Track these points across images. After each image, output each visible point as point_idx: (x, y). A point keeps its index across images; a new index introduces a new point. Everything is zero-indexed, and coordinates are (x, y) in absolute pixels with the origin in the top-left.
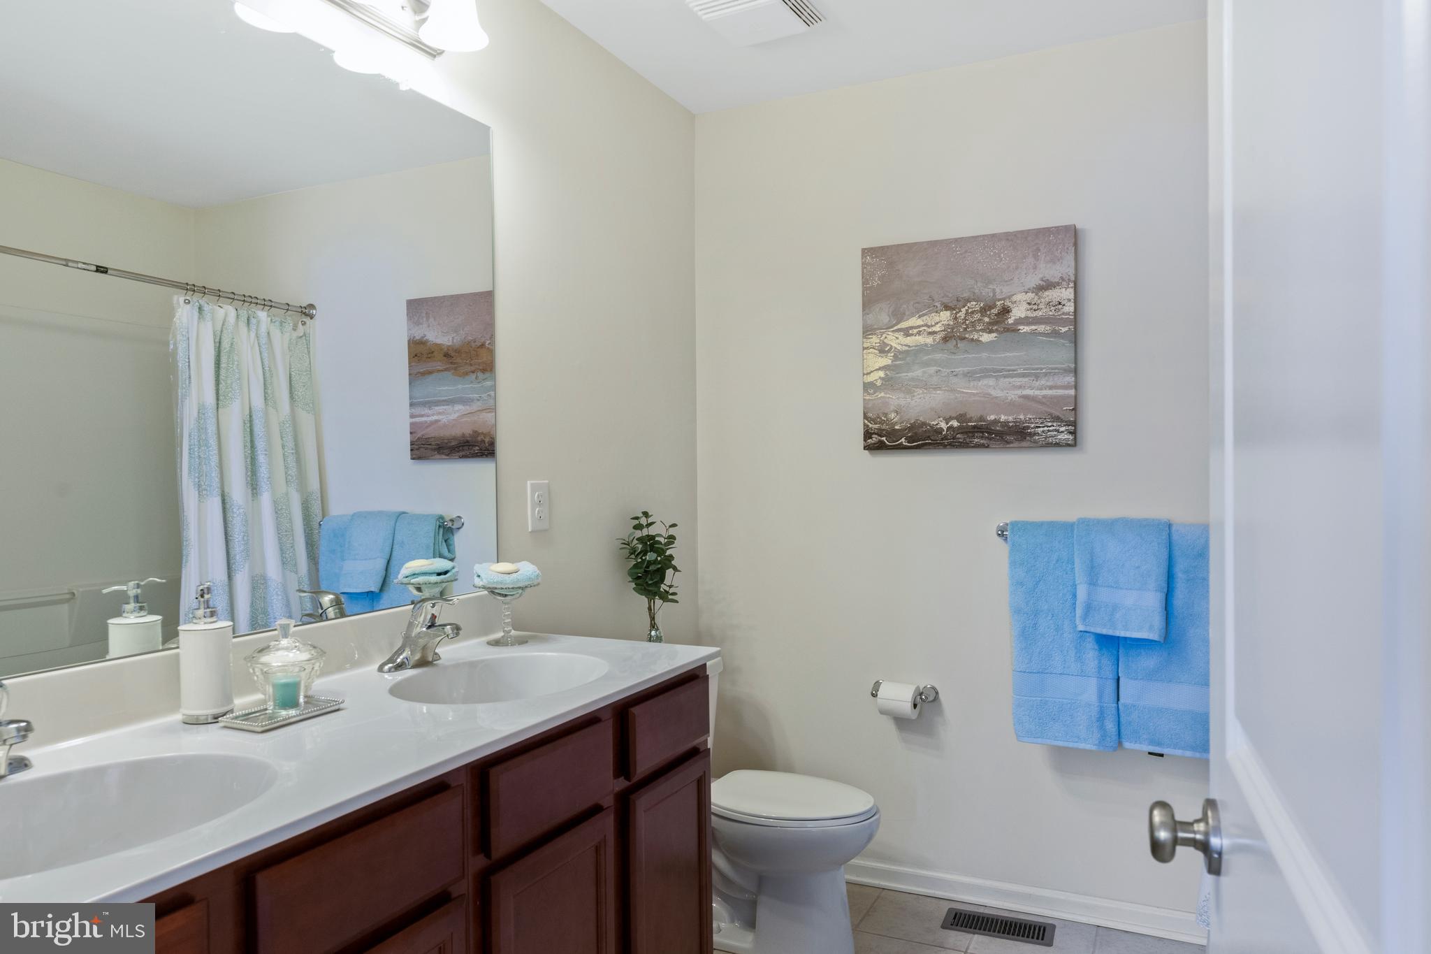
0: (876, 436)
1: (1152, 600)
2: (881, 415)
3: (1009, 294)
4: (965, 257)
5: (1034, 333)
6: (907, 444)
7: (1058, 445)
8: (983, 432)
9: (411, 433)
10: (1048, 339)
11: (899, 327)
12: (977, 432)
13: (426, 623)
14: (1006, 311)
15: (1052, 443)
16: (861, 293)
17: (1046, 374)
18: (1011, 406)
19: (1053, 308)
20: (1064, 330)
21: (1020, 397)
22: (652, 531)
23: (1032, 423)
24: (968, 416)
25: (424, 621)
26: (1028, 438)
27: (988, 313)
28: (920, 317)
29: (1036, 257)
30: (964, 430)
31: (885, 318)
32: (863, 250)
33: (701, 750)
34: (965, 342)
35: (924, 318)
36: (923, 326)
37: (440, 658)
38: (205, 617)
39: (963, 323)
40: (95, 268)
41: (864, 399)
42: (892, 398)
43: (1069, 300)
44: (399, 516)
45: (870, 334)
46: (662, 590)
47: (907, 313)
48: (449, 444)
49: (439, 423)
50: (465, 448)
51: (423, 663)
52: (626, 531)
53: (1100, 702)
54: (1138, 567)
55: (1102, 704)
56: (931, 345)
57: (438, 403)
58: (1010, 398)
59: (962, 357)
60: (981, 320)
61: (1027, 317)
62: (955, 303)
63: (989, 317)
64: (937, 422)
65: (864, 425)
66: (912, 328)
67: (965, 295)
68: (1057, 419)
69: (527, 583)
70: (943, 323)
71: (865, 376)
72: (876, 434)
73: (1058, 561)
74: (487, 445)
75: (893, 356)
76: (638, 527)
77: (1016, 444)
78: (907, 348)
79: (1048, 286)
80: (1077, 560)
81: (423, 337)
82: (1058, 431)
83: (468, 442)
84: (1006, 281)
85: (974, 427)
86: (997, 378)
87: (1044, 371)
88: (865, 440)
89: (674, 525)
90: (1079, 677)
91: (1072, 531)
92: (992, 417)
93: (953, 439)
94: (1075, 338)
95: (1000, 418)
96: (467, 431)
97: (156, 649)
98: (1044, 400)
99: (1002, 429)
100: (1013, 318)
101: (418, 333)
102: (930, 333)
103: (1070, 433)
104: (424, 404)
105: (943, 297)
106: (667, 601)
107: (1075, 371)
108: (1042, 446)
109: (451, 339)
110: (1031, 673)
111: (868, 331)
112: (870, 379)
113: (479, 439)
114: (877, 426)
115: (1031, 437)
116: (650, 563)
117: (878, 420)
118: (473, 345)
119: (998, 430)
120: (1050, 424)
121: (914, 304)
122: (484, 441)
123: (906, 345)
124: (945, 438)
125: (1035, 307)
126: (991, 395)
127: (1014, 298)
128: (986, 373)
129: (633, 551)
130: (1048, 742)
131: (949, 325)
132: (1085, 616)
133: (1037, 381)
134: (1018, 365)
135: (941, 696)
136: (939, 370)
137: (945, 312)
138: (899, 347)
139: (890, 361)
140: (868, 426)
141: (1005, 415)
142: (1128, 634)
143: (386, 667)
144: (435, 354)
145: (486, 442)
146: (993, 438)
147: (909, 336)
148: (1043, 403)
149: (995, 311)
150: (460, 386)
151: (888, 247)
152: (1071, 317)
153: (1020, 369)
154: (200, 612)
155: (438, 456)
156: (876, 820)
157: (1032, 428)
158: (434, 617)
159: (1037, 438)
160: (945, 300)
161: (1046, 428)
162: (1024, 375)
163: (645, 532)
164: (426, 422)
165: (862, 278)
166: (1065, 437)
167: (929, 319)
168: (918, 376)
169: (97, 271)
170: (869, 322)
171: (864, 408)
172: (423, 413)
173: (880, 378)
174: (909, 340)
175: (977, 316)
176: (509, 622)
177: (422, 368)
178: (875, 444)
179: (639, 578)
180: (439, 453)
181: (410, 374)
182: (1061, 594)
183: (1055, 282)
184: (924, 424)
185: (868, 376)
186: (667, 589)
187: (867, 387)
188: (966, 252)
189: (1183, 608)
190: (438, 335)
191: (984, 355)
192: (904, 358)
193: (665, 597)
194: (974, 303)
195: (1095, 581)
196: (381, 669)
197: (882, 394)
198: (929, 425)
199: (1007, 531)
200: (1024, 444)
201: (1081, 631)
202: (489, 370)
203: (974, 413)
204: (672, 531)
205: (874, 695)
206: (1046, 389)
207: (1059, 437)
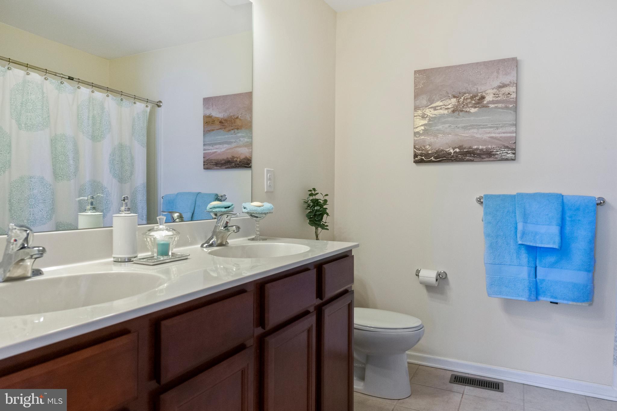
0: (419, 156)
1: (555, 230)
2: (422, 147)
3: (484, 90)
4: (463, 73)
5: (496, 107)
6: (434, 160)
7: (507, 160)
8: (470, 154)
9: (204, 157)
10: (503, 110)
11: (431, 106)
12: (468, 154)
13: (224, 225)
14: (483, 98)
15: (504, 159)
16: (414, 90)
17: (502, 127)
18: (484, 142)
19: (506, 96)
20: (511, 106)
21: (489, 137)
22: (317, 197)
23: (495, 149)
24: (464, 147)
25: (223, 224)
26: (492, 156)
27: (474, 99)
28: (441, 101)
29: (498, 73)
30: (462, 153)
31: (424, 102)
32: (415, 71)
33: (349, 291)
34: (463, 112)
35: (443, 102)
36: (443, 105)
37: (228, 244)
38: (125, 211)
39: (462, 104)
40: (68, 77)
41: (414, 140)
42: (428, 139)
43: (514, 92)
44: (198, 194)
45: (417, 110)
46: (321, 223)
47: (435, 100)
48: (221, 162)
49: (217, 153)
50: (228, 164)
51: (221, 245)
52: (306, 196)
53: (529, 278)
54: (547, 215)
55: (530, 279)
56: (447, 114)
57: (216, 144)
58: (484, 138)
59: (461, 119)
60: (471, 102)
61: (493, 101)
62: (458, 94)
63: (475, 101)
64: (449, 150)
65: (414, 151)
66: (438, 106)
67: (463, 91)
68: (507, 147)
69: (267, 212)
70: (452, 104)
71: (415, 129)
72: (419, 155)
73: (507, 212)
74: (238, 162)
75: (428, 120)
76: (311, 195)
77: (487, 159)
78: (435, 116)
79: (504, 86)
80: (517, 212)
81: (210, 114)
82: (507, 153)
83: (229, 161)
84: (483, 84)
85: (467, 152)
86: (478, 129)
87: (501, 125)
88: (414, 158)
89: (327, 195)
90: (518, 266)
91: (515, 198)
92: (475, 147)
93: (457, 157)
94: (515, 109)
95: (479, 147)
96: (230, 156)
97: (101, 227)
98: (501, 139)
99: (480, 153)
100: (486, 101)
101: (208, 113)
102: (446, 109)
103: (513, 154)
104: (209, 145)
105: (453, 92)
106: (324, 229)
107: (516, 125)
108: (499, 160)
109: (223, 115)
110: (495, 264)
111: (416, 108)
112: (417, 130)
113: (235, 160)
114: (420, 152)
115: (494, 156)
116: (317, 211)
117: (421, 149)
118: (233, 117)
119: (478, 153)
120: (503, 150)
121: (439, 95)
122: (237, 161)
123: (434, 114)
124: (453, 157)
125: (497, 96)
126: (475, 137)
127: (487, 92)
128: (472, 127)
129: (309, 206)
130: (504, 297)
131: (455, 105)
132: (522, 237)
133: (497, 130)
134: (488, 123)
135: (448, 276)
136: (451, 126)
137: (453, 99)
138: (431, 115)
139: (427, 122)
140: (416, 152)
141: (482, 146)
142: (543, 246)
143: (205, 245)
144: (215, 121)
145: (238, 161)
146: (476, 156)
147: (436, 110)
148: (500, 140)
149: (478, 98)
150: (227, 136)
151: (427, 70)
152: (514, 100)
153: (489, 124)
154: (123, 208)
155: (216, 168)
156: (423, 330)
157: (495, 152)
158: (227, 223)
159: (497, 156)
160: (454, 93)
161: (501, 152)
162: (491, 127)
163: (314, 197)
164: (211, 152)
165: (415, 84)
166: (510, 156)
167: (445, 102)
168: (440, 129)
169: (69, 79)
170: (417, 104)
171: (414, 143)
172: (210, 148)
173: (422, 130)
174: (436, 112)
175: (469, 100)
176: (258, 230)
177: (210, 128)
178: (419, 160)
179: (311, 218)
180: (216, 166)
181: (204, 131)
182: (509, 228)
183: (507, 84)
184: (443, 150)
185: (416, 129)
186: (324, 223)
187: (416, 134)
188: (464, 71)
189: (569, 234)
190: (217, 113)
191: (472, 118)
192: (433, 121)
193: (324, 227)
194: (468, 94)
195: (526, 221)
196: (202, 246)
197: (423, 137)
198: (445, 151)
199: (482, 199)
200: (491, 159)
201: (520, 244)
202: (240, 128)
203: (466, 145)
204: (326, 198)
205: (418, 275)
206: (502, 134)
207: (508, 156)
